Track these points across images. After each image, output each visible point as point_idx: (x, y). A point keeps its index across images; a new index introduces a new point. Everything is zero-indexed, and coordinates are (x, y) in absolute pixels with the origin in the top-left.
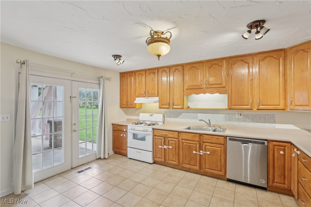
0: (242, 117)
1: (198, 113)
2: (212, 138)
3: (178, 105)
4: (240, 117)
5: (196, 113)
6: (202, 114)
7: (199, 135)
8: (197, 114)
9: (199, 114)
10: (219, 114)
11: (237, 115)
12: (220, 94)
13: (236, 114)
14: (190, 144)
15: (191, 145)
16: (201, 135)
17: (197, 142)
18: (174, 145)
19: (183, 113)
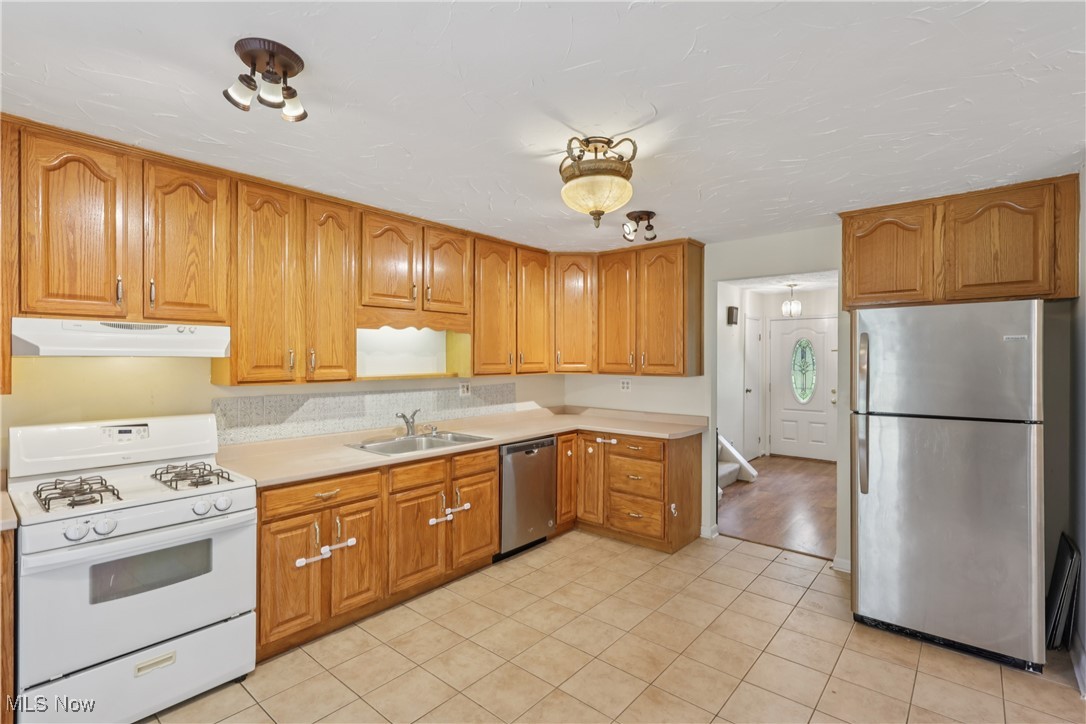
0: (469, 393)
1: (366, 393)
2: (474, 458)
3: (335, 364)
4: (466, 394)
5: (358, 393)
6: (378, 396)
7: (443, 461)
8: (361, 397)
9: (368, 398)
10: (425, 390)
11: (461, 390)
12: (419, 328)
13: (458, 388)
14: (420, 501)
15: (423, 500)
16: (450, 458)
17: (439, 486)
18: (363, 529)
19: (311, 400)
